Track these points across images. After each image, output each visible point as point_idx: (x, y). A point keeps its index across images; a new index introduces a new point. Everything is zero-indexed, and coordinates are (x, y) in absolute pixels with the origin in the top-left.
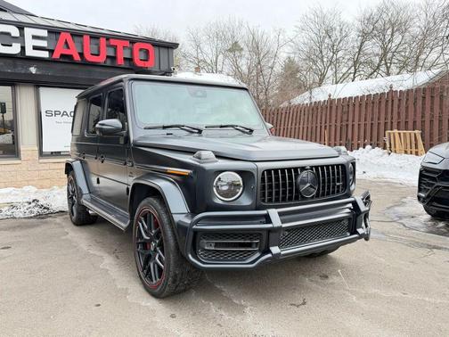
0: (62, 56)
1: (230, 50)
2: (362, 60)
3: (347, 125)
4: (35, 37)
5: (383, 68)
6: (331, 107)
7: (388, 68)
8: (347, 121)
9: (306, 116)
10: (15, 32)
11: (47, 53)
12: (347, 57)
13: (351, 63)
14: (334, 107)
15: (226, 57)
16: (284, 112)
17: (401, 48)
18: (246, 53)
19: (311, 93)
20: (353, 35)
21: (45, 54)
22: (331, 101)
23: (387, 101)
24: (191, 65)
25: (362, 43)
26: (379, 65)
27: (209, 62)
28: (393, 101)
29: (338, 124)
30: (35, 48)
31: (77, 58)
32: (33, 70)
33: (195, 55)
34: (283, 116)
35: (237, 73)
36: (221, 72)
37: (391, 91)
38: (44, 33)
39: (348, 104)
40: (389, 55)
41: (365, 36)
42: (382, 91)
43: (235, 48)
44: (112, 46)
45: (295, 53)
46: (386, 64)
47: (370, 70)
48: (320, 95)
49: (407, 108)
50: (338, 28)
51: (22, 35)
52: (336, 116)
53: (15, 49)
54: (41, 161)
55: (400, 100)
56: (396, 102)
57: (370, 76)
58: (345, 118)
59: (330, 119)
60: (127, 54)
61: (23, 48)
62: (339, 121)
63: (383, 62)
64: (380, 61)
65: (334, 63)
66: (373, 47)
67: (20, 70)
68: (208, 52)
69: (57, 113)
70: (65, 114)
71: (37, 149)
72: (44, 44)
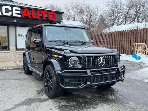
0: (25, 16)
1: (80, 12)
2: (128, 16)
3: (122, 41)
4: (16, 10)
5: (136, 19)
6: (116, 34)
7: (138, 19)
8: (122, 39)
9: (107, 37)
10: (10, 8)
12: (123, 15)
13: (124, 17)
14: (117, 34)
15: (78, 14)
16: (99, 35)
17: (143, 12)
18: (86, 13)
19: (109, 29)
20: (125, 7)
21: (19, 16)
22: (116, 32)
23: (136, 32)
24: (66, 17)
25: (129, 10)
26: (135, 18)
27: (72, 16)
28: (138, 32)
29: (119, 40)
30: (16, 14)
31: (30, 17)
32: (15, 21)
33: (67, 14)
34: (99, 37)
35: (82, 21)
36: (76, 20)
37: (138, 29)
38: (19, 9)
39: (122, 33)
40: (139, 15)
41: (129, 8)
42: (134, 29)
43: (82, 11)
44: (41, 13)
45: (104, 14)
46: (137, 18)
47: (131, 20)
48: (113, 29)
49: (143, 35)
50: (120, 5)
51: (12, 9)
52: (118, 37)
53: (10, 14)
54: (16, 51)
55: (141, 32)
56: (139, 32)
57: (131, 23)
58: (121, 38)
59: (116, 38)
60: (46, 16)
61: (12, 14)
62: (119, 39)
63: (136, 17)
64: (135, 17)
65: (118, 17)
66: (132, 12)
67: (11, 21)
68: (72, 13)
69: (22, 35)
70: (24, 36)
71: (15, 47)
72: (19, 12)
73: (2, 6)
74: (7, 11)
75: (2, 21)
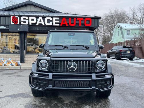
0: (63, 25)
4: (56, 20)
10: (51, 19)
11: (59, 24)
21: (58, 25)
30: (56, 23)
31: (67, 25)
38: (58, 19)
44: (78, 20)
51: (53, 20)
53: (51, 24)
61: (53, 23)
67: (52, 29)
72: (58, 22)
73: (45, 18)
74: (49, 21)
75: (46, 30)
